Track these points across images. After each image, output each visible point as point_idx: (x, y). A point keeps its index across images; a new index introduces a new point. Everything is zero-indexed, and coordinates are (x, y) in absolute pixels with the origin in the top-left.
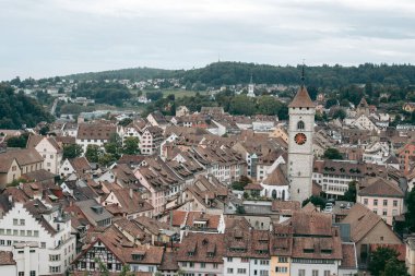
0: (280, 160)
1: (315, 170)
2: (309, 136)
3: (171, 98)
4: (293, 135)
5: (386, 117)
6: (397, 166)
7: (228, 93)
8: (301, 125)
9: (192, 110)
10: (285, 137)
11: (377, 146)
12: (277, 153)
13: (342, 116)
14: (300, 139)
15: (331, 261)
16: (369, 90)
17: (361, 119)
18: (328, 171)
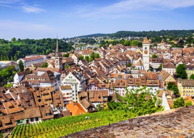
0: (140, 58)
1: (150, 61)
2: (148, 52)
3: (107, 42)
4: (144, 51)
5: (169, 45)
6: (173, 59)
7: (123, 40)
8: (146, 48)
9: (113, 45)
10: (140, 52)
11: (167, 54)
12: (139, 57)
13: (156, 46)
14: (146, 52)
15: (157, 86)
16: (164, 38)
17: (162, 46)
18: (154, 61)
